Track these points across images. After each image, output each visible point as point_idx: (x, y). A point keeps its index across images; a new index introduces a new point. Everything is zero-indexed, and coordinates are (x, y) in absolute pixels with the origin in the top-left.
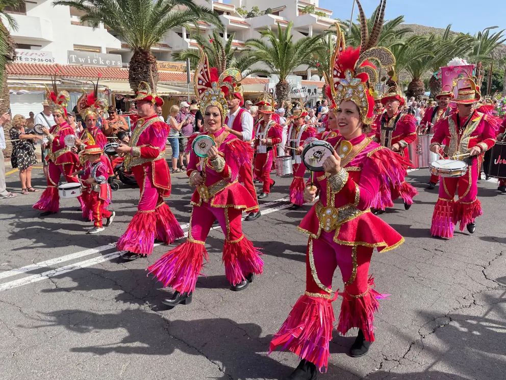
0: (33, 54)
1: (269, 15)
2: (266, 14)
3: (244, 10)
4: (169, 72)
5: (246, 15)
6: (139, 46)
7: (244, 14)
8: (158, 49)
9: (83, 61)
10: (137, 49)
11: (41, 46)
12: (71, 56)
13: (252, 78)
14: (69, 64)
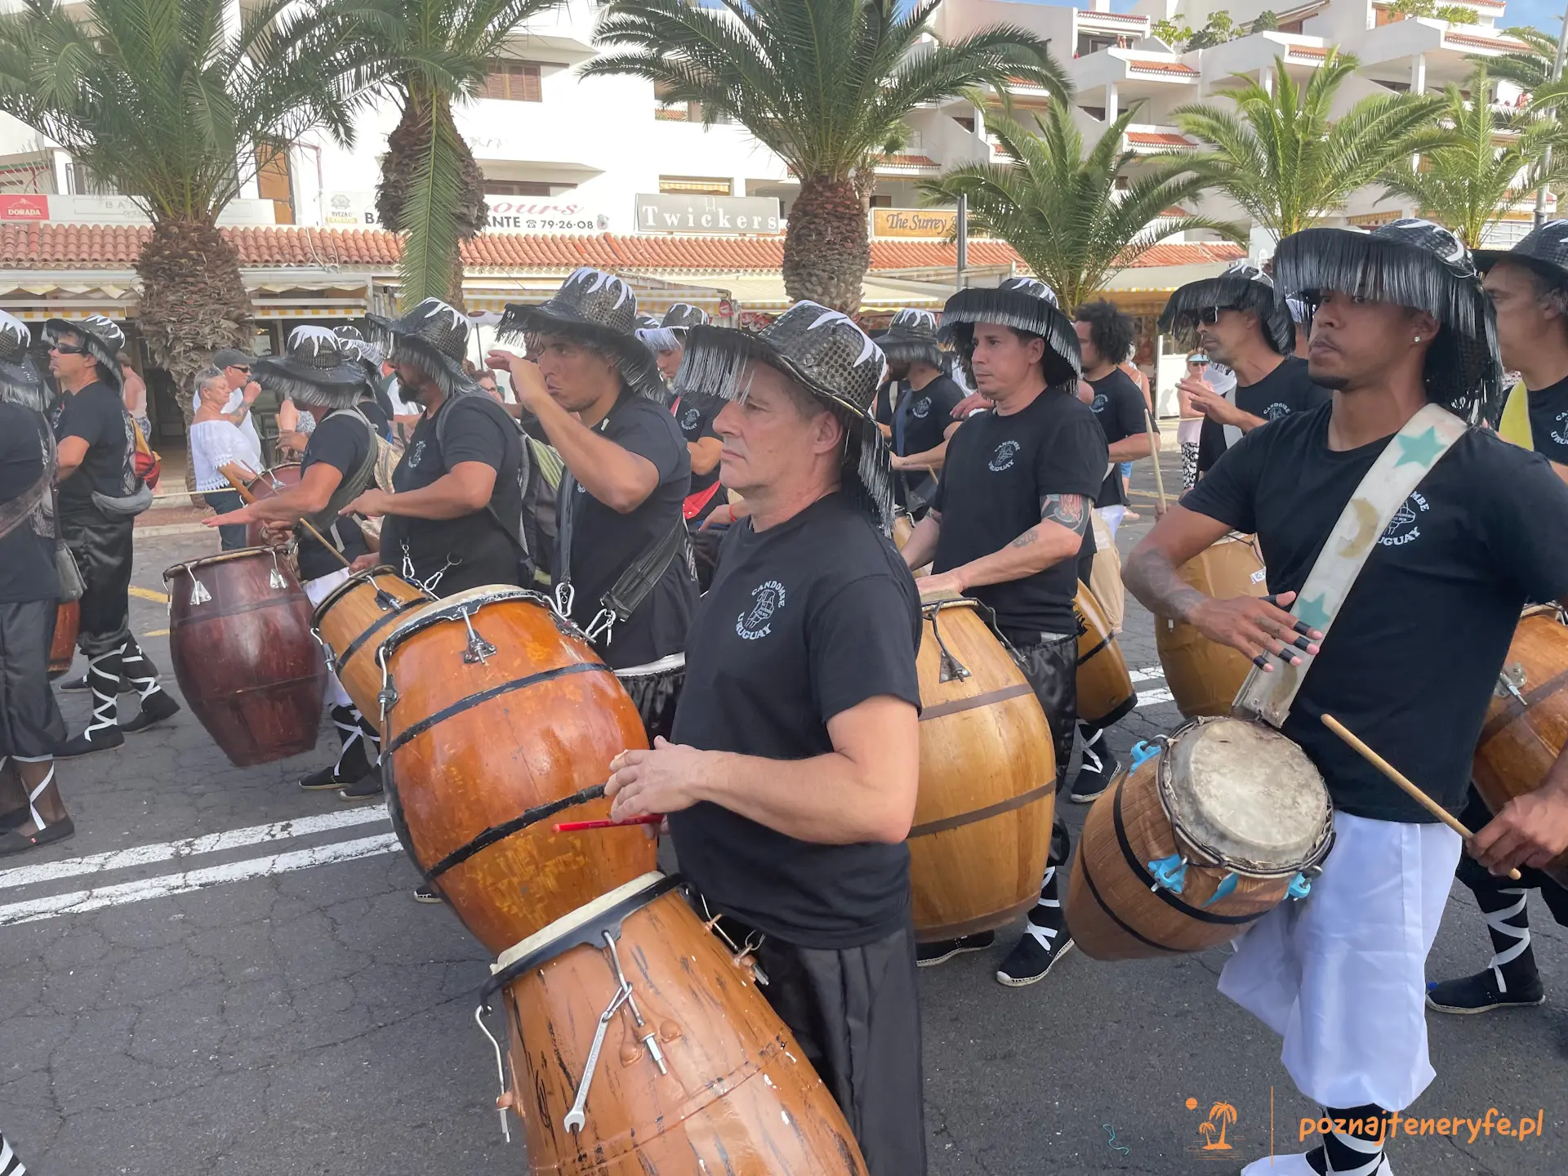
0: (546, 208)
1: (1267, 34)
2: (1254, 30)
3: (1180, 26)
4: (916, 240)
5: (1186, 42)
7: (1178, 38)
8: (897, 172)
9: (676, 222)
11: (573, 185)
12: (644, 208)
13: (1189, 243)
14: (636, 231)
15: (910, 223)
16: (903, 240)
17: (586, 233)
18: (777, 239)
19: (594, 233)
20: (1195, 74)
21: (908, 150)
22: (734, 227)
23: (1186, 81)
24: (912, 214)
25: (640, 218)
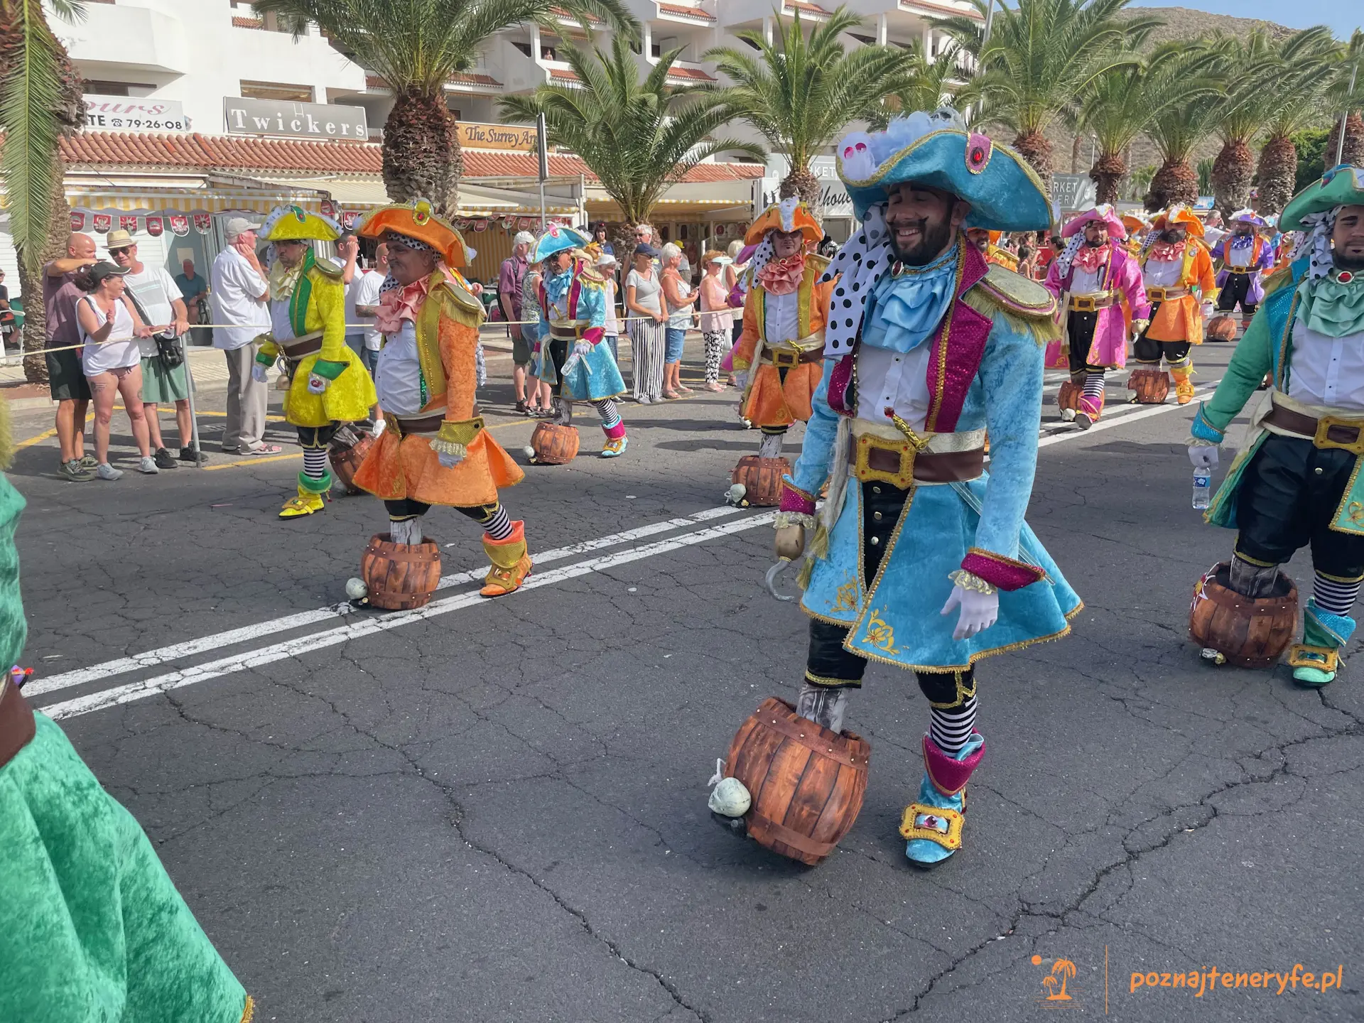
0: (131, 108)
4: (493, 152)
6: (408, 81)
8: (469, 89)
9: (265, 126)
10: (405, 91)
11: (153, 86)
12: (233, 111)
13: (719, 163)
14: (226, 133)
15: (487, 136)
16: (482, 151)
17: (175, 133)
18: (365, 145)
19: (183, 133)
20: (712, 19)
21: (474, 70)
22: (323, 133)
23: (706, 24)
24: (489, 128)
25: (229, 120)
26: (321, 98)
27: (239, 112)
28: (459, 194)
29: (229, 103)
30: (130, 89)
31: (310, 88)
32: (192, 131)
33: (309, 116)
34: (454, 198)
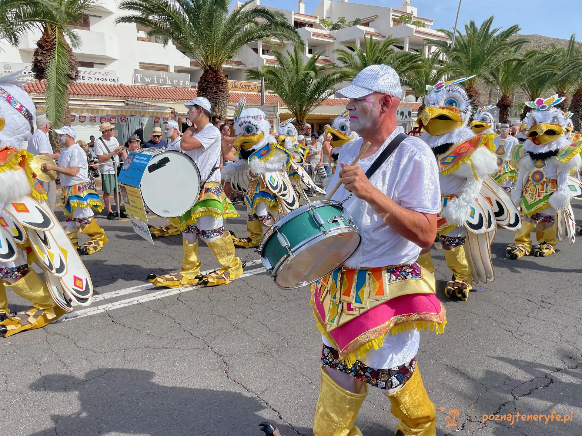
0: (96, 73)
1: (358, 26)
2: (354, 25)
3: (329, 21)
4: (241, 92)
5: (331, 27)
6: (209, 63)
7: (328, 25)
8: (231, 67)
9: (149, 81)
10: (208, 68)
11: (105, 64)
12: (136, 75)
13: (336, 98)
14: (134, 84)
15: (239, 86)
16: (237, 92)
17: (113, 83)
18: (189, 89)
19: (116, 84)
20: (334, 39)
21: (235, 59)
22: (173, 84)
23: (331, 41)
24: (240, 83)
25: (135, 79)
26: (172, 70)
27: (139, 75)
28: (228, 110)
29: (135, 71)
30: (95, 65)
31: (168, 66)
32: (119, 83)
33: (167, 77)
34: (226, 112)
